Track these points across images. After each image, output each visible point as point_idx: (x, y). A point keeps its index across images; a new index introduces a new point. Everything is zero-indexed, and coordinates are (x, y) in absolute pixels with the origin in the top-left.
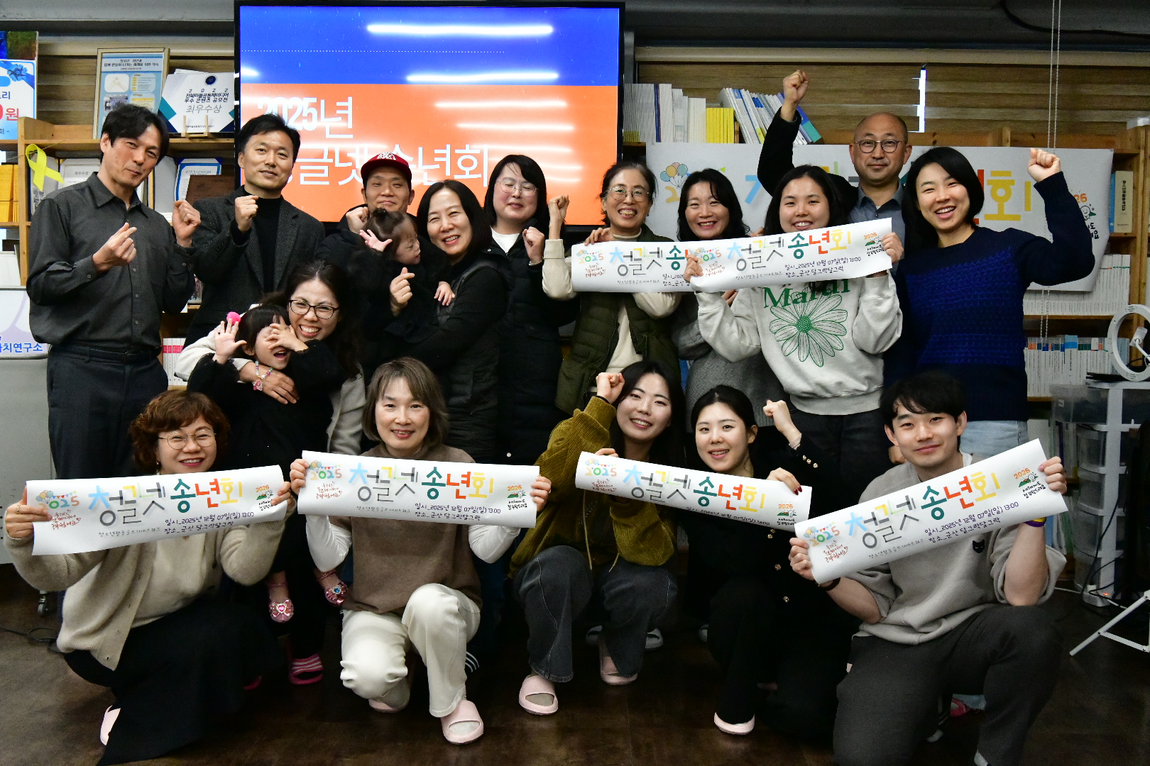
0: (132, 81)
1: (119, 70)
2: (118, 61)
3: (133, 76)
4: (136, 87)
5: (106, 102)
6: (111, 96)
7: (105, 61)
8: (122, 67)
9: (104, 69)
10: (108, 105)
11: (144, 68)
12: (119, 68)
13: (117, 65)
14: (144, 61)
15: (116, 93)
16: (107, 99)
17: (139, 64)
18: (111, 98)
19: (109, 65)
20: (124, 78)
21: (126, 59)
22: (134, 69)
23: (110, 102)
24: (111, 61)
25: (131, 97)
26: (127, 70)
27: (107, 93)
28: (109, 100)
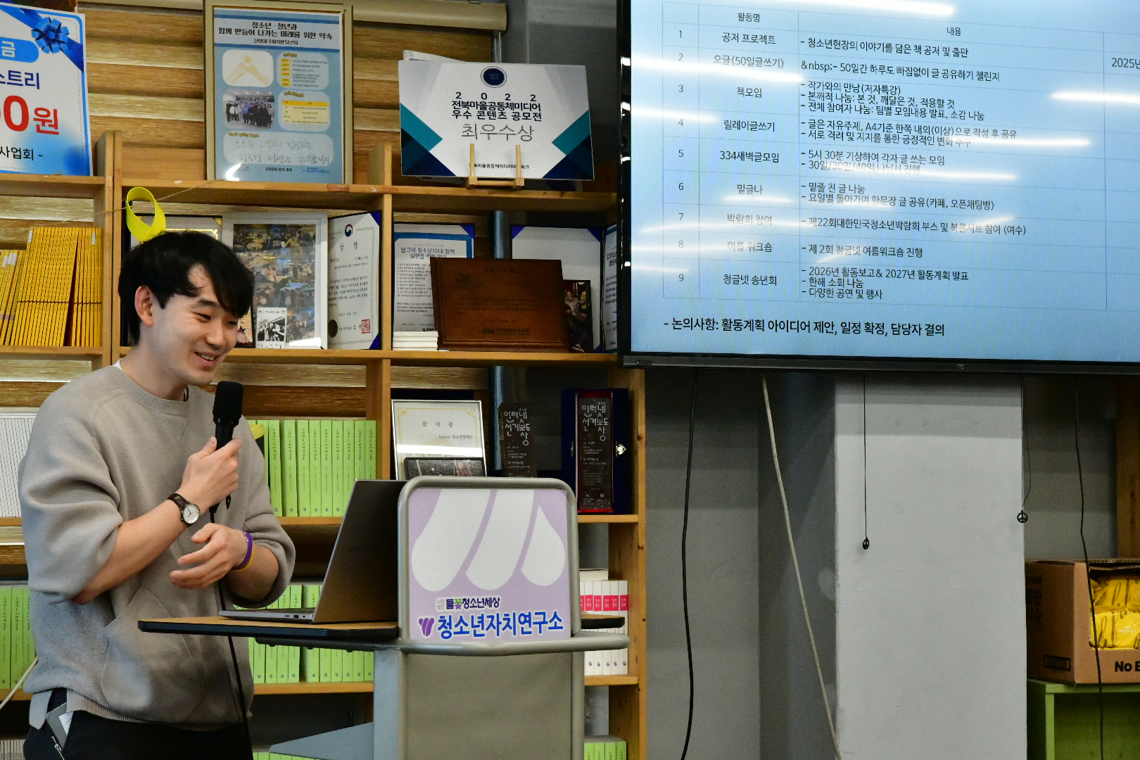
0: (280, 67)
1: (252, 43)
2: (247, 24)
3: (281, 55)
4: (290, 77)
5: (229, 106)
6: (237, 94)
7: (220, 23)
8: (256, 36)
9: (221, 38)
10: (232, 110)
11: (303, 42)
12: (249, 40)
13: (245, 33)
14: (302, 27)
15: (249, 88)
16: (228, 98)
17: (292, 34)
18: (238, 99)
19: (229, 31)
20: (264, 60)
21: (264, 22)
22: (282, 42)
23: (236, 105)
24: (233, 24)
25: (281, 98)
26: (268, 44)
27: (226, 87)
28: (231, 99)
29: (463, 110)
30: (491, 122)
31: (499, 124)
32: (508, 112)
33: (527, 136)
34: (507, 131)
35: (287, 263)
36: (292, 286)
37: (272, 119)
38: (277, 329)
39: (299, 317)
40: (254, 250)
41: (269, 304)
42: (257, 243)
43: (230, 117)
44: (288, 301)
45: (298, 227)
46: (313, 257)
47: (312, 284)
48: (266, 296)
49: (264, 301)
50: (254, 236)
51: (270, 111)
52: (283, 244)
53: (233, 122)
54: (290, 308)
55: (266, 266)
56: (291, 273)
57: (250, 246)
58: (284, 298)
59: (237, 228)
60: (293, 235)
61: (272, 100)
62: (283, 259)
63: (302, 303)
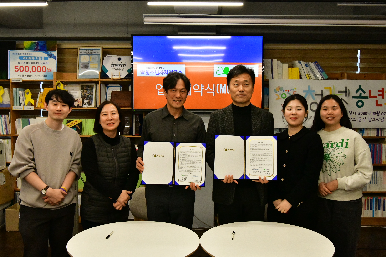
0: (90, 58)
2: (85, 51)
3: (90, 56)
4: (91, 60)
5: (81, 65)
6: (83, 63)
7: (80, 51)
9: (80, 54)
10: (82, 66)
11: (94, 53)
12: (85, 54)
13: (84, 52)
14: (94, 51)
15: (85, 62)
16: (81, 64)
17: (92, 52)
18: (83, 64)
19: (82, 52)
20: (87, 57)
21: (88, 50)
22: (90, 54)
23: (82, 65)
24: (83, 51)
25: (90, 63)
26: (88, 54)
27: (81, 62)
28: (82, 64)
29: (113, 65)
30: (117, 68)
31: (118, 68)
32: (121, 66)
33: (123, 70)
34: (120, 69)
35: (89, 92)
36: (90, 96)
37: (88, 67)
38: (87, 103)
39: (90, 101)
40: (84, 90)
41: (86, 99)
42: (85, 89)
43: (82, 67)
44: (89, 99)
45: (91, 86)
46: (93, 91)
47: (93, 96)
48: (86, 98)
49: (85, 99)
50: (84, 88)
51: (88, 66)
52: (89, 89)
53: (82, 68)
54: (89, 100)
55: (86, 93)
56: (90, 94)
57: (84, 89)
58: (88, 98)
59: (82, 86)
60: (90, 87)
61: (88, 64)
62: (89, 91)
63: (91, 99)
